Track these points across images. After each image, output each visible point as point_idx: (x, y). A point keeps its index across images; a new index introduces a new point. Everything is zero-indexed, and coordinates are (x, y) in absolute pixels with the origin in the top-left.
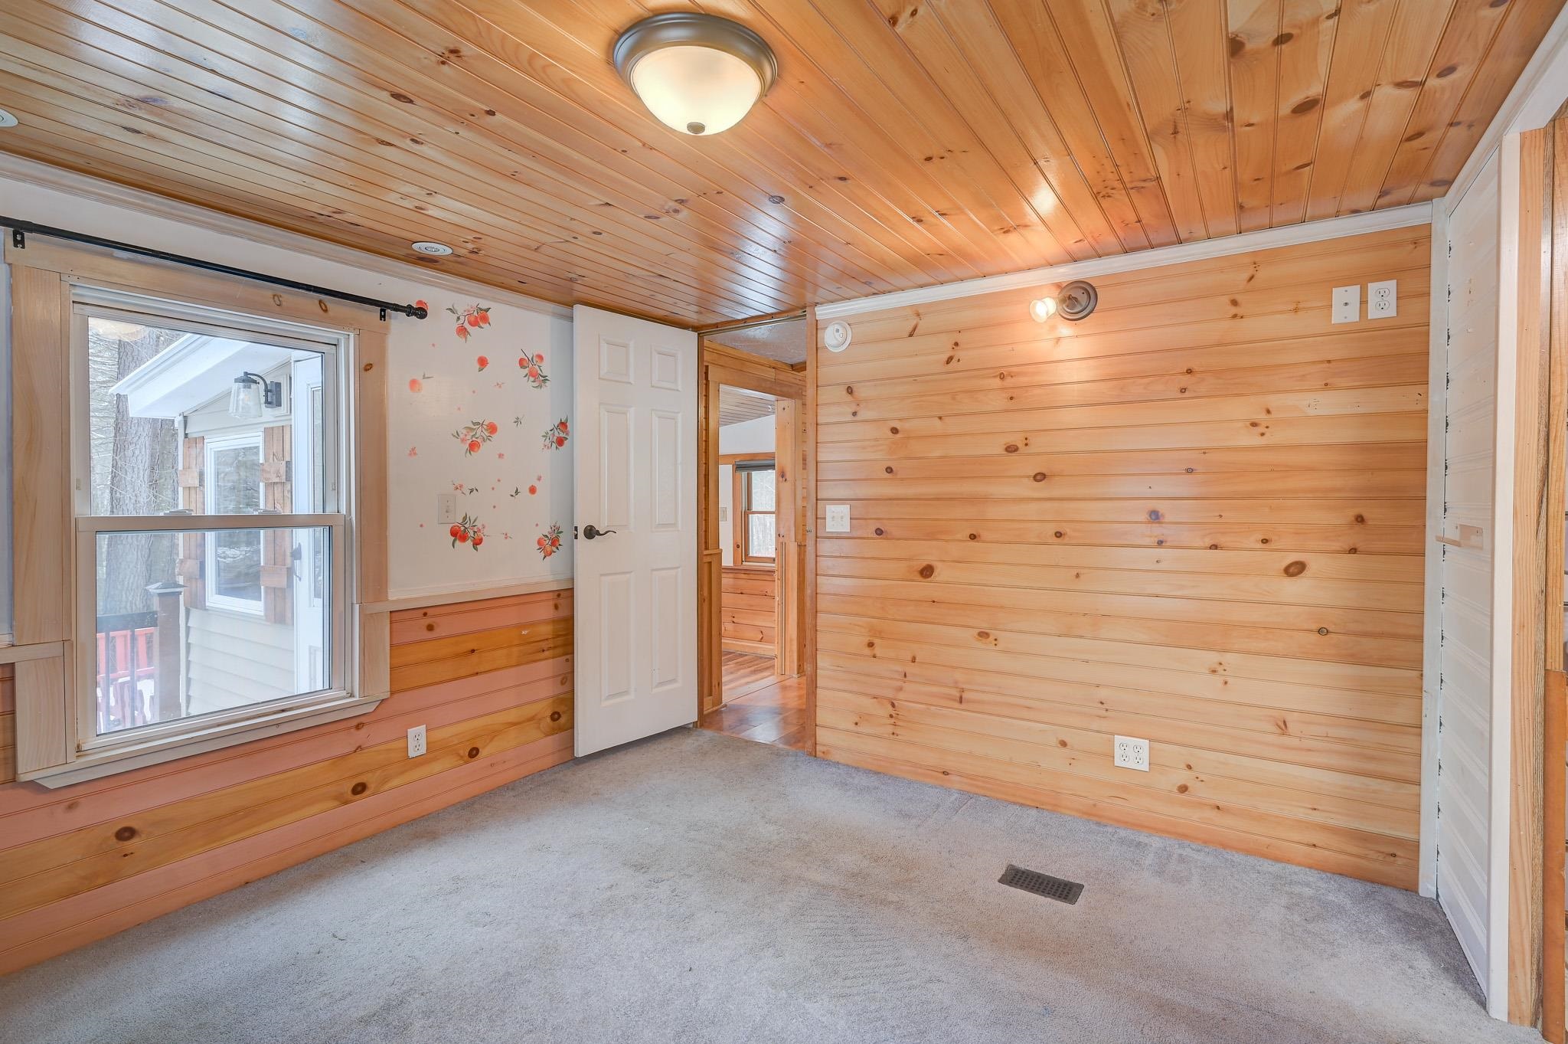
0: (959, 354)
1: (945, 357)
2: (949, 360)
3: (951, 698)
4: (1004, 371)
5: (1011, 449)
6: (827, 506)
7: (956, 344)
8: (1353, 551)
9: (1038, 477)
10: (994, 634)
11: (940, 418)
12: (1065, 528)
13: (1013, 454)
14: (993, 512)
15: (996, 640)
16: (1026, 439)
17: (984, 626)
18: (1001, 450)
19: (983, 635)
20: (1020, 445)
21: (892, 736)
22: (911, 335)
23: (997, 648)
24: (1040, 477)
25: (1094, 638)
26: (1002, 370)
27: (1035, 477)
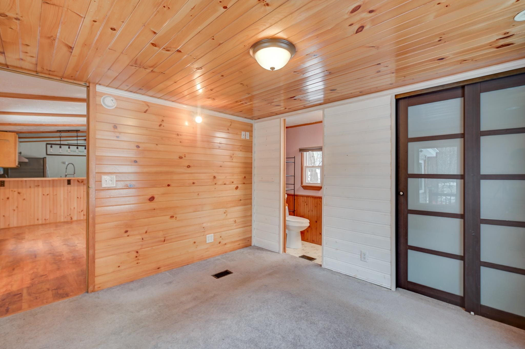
0: (163, 124)
1: (159, 124)
2: (160, 125)
3: (161, 241)
4: (179, 134)
5: (181, 158)
6: (102, 176)
7: (163, 121)
8: (244, 183)
9: (188, 167)
10: (175, 216)
11: (157, 145)
12: (195, 181)
13: (181, 159)
14: (175, 177)
15: (176, 217)
16: (185, 155)
17: (172, 214)
18: (178, 158)
19: (172, 217)
20: (183, 157)
21: (137, 265)
22: (145, 112)
23: (177, 220)
24: (189, 167)
25: (202, 211)
26: (178, 133)
27: (187, 166)
